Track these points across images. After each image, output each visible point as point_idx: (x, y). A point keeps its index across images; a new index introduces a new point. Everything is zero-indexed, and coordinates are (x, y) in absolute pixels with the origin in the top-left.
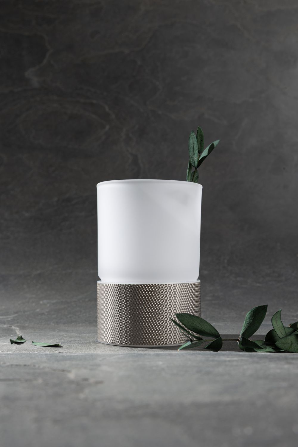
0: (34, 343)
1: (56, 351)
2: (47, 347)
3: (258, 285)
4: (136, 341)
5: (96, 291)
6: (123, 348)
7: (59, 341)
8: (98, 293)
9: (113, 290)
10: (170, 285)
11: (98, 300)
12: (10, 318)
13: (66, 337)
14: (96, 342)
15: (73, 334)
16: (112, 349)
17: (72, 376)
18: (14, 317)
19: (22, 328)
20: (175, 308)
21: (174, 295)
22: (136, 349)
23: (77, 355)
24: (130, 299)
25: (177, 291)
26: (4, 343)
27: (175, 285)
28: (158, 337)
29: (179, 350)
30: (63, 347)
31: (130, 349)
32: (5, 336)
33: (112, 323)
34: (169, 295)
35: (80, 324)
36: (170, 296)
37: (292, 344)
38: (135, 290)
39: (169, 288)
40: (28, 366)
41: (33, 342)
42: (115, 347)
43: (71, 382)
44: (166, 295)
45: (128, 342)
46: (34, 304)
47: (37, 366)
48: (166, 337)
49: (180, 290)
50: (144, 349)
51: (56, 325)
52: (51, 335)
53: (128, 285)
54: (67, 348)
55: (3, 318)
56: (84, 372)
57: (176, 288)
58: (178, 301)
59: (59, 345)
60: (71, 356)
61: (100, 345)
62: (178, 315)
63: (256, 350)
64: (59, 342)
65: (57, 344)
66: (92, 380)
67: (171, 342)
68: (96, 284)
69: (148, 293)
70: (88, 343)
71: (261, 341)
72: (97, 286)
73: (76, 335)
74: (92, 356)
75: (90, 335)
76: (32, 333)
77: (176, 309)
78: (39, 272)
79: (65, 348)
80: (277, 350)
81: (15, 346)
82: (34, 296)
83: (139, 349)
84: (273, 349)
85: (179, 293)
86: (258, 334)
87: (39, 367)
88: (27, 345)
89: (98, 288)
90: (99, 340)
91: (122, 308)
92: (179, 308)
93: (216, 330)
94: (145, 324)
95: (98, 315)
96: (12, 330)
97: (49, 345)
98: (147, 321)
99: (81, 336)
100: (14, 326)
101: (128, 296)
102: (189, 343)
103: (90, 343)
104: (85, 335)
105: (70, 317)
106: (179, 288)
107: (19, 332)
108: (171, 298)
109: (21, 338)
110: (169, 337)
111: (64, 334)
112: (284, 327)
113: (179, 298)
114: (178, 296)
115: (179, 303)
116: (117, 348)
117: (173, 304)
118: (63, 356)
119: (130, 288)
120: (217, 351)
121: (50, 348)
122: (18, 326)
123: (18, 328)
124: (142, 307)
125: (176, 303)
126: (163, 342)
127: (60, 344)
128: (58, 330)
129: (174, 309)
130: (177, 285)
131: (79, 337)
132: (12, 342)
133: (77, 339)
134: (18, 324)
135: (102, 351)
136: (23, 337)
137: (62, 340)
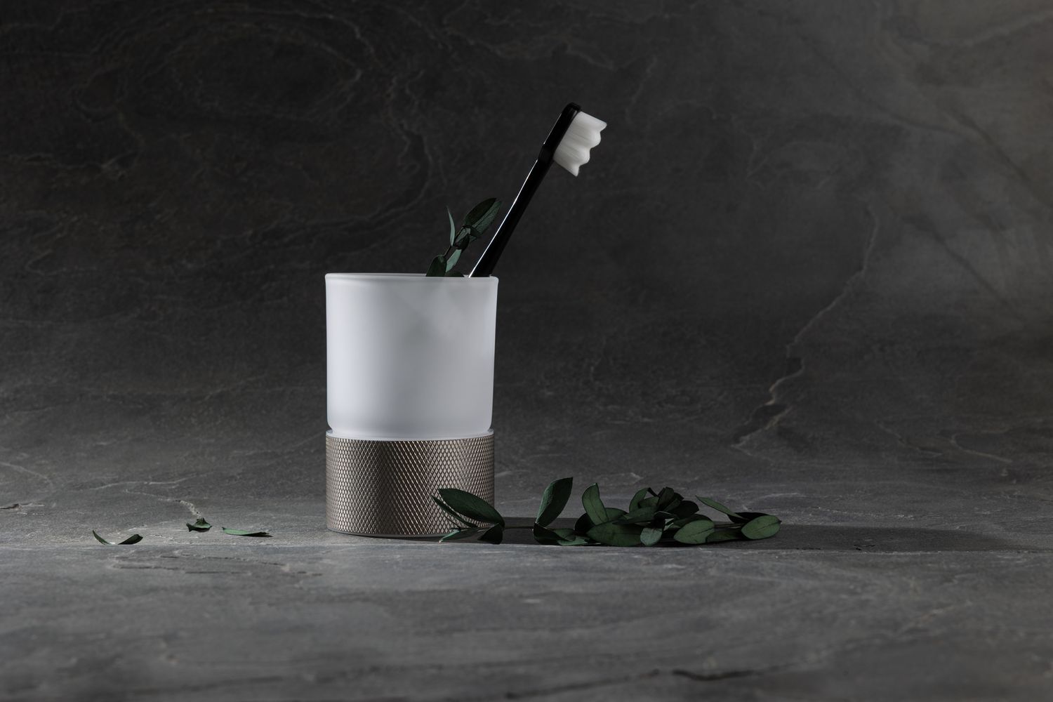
0: (225, 531)
1: (263, 542)
2: (247, 537)
3: (646, 420)
4: (390, 530)
5: (325, 449)
6: (366, 539)
7: (265, 527)
8: (327, 451)
9: (350, 449)
10: (443, 443)
11: (328, 463)
12: (175, 484)
13: (275, 520)
14: (324, 529)
15: (287, 515)
16: (347, 540)
17: (286, 569)
18: (180, 483)
19: (200, 504)
20: (451, 478)
21: (449, 458)
22: (385, 540)
23: (293, 548)
24: (375, 463)
25: (455, 450)
26: (177, 529)
27: (451, 442)
28: (424, 522)
29: (440, 542)
30: (271, 536)
31: (375, 540)
32: (173, 518)
33: (349, 500)
34: (441, 458)
35: (300, 498)
36: (443, 459)
37: (614, 534)
38: (389, 450)
39: (441, 447)
40: (231, 558)
41: (224, 529)
42: (353, 538)
43: (286, 575)
44: (437, 458)
45: (373, 530)
46: (214, 458)
47: (242, 559)
48: (436, 522)
49: (459, 450)
50: (396, 541)
51: (257, 499)
52: (250, 516)
53: (374, 442)
54: (278, 538)
55: (162, 485)
56: (301, 565)
57: (453, 446)
58: (455, 466)
59: (265, 533)
60: (285, 548)
61: (330, 533)
62: (442, 492)
63: (560, 543)
64: (265, 529)
65: (262, 531)
66: (309, 573)
67: (444, 530)
68: (324, 436)
69: (409, 454)
70: (311, 530)
71: (569, 529)
72: (325, 441)
73: (292, 517)
74: (313, 548)
75: (316, 517)
76: (217, 513)
77: (453, 478)
78: (219, 391)
79: (275, 539)
80: (592, 542)
81: (196, 535)
82: (213, 441)
83: (389, 540)
84: (586, 541)
85: (457, 454)
86: (564, 517)
87: (244, 560)
88: (214, 534)
89: (327, 443)
90: (329, 526)
91: (364, 478)
92: (456, 478)
93: (498, 513)
94: (399, 502)
95: (328, 486)
96: (182, 507)
97: (248, 533)
98: (401, 498)
99: (299, 518)
100: (185, 501)
101: (373, 459)
102: (456, 531)
103: (313, 530)
104: (306, 517)
105: (282, 484)
106: (457, 446)
107: (195, 511)
108: (445, 463)
109: (204, 522)
110: (440, 522)
111: (272, 515)
112: (605, 509)
113: (456, 462)
114: (455, 458)
115: (456, 470)
116: (356, 539)
117: (447, 471)
118: (274, 548)
119: (376, 447)
120: (498, 544)
121: (251, 538)
122: (191, 501)
123: (192, 505)
124: (398, 476)
125: (453, 471)
126: (432, 530)
127: (266, 531)
128: (261, 509)
129: (449, 479)
130: (455, 442)
131: (298, 520)
132: (191, 528)
133: (294, 524)
134: (191, 497)
135: (332, 542)
136: (205, 519)
137: (270, 526)
